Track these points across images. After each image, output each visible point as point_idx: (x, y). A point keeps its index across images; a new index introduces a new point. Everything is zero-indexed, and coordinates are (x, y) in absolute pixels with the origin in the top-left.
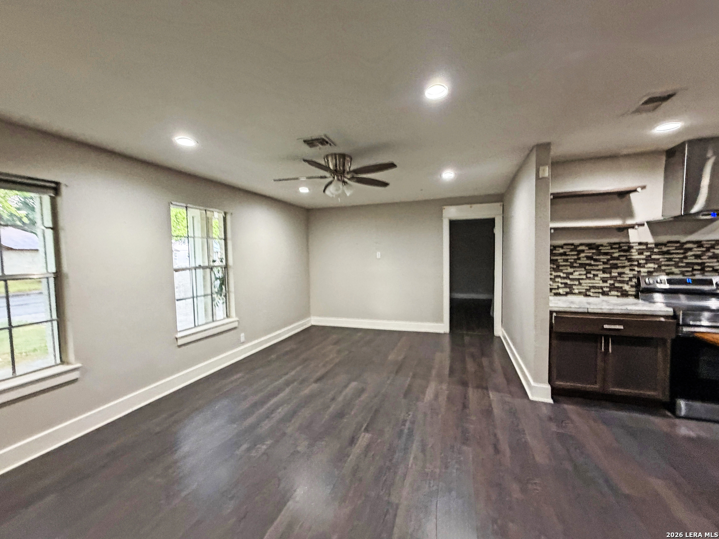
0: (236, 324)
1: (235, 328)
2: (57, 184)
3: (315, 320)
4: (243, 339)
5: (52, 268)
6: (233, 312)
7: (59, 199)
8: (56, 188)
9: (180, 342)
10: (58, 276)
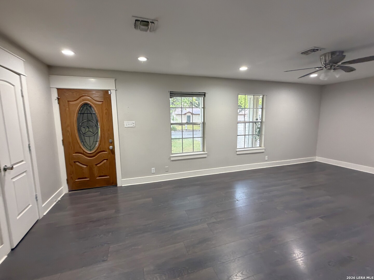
0: (263, 151)
1: (263, 152)
2: (205, 93)
3: (318, 159)
4: (266, 159)
5: (202, 121)
6: (263, 145)
7: (205, 98)
8: (204, 95)
9: (238, 153)
10: (204, 123)
